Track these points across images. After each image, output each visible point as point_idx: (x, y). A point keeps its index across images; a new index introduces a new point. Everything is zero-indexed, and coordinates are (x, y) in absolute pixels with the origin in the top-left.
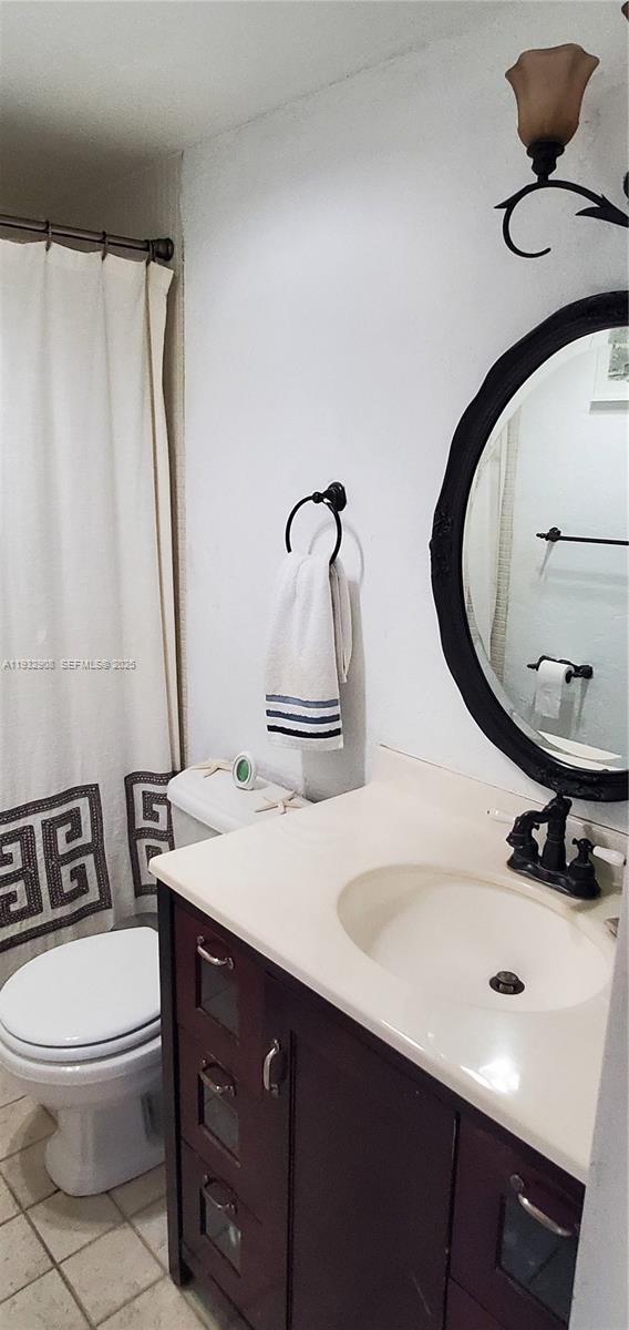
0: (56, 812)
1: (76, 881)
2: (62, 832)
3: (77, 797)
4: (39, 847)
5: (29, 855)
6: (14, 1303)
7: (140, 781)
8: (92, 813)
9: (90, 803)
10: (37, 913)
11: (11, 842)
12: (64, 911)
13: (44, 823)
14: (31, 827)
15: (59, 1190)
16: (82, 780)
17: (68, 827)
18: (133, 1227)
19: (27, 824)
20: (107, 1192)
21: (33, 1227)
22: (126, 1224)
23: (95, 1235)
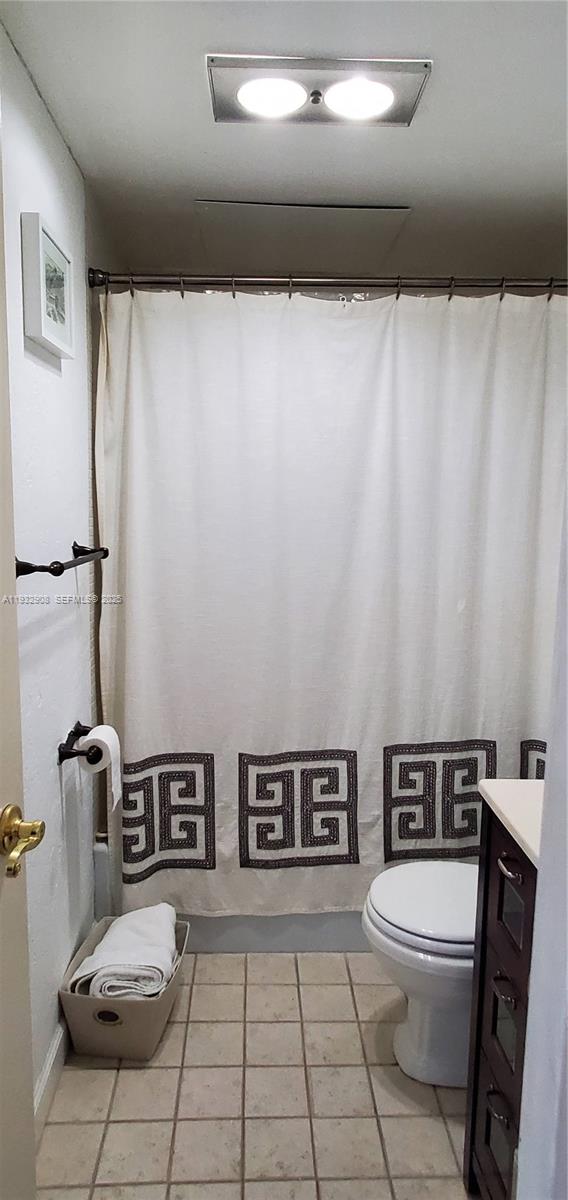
0: (456, 756)
1: (466, 821)
2: (459, 775)
3: (476, 749)
4: (439, 780)
5: (429, 786)
6: (340, 1124)
7: (536, 749)
8: (488, 764)
9: (488, 757)
10: (429, 838)
11: (417, 771)
12: (452, 844)
13: (445, 763)
14: (434, 763)
15: (397, 1064)
16: (483, 734)
17: (465, 772)
18: (446, 1123)
19: (431, 760)
20: (434, 1086)
21: (370, 1079)
22: (441, 1118)
23: (413, 1113)
